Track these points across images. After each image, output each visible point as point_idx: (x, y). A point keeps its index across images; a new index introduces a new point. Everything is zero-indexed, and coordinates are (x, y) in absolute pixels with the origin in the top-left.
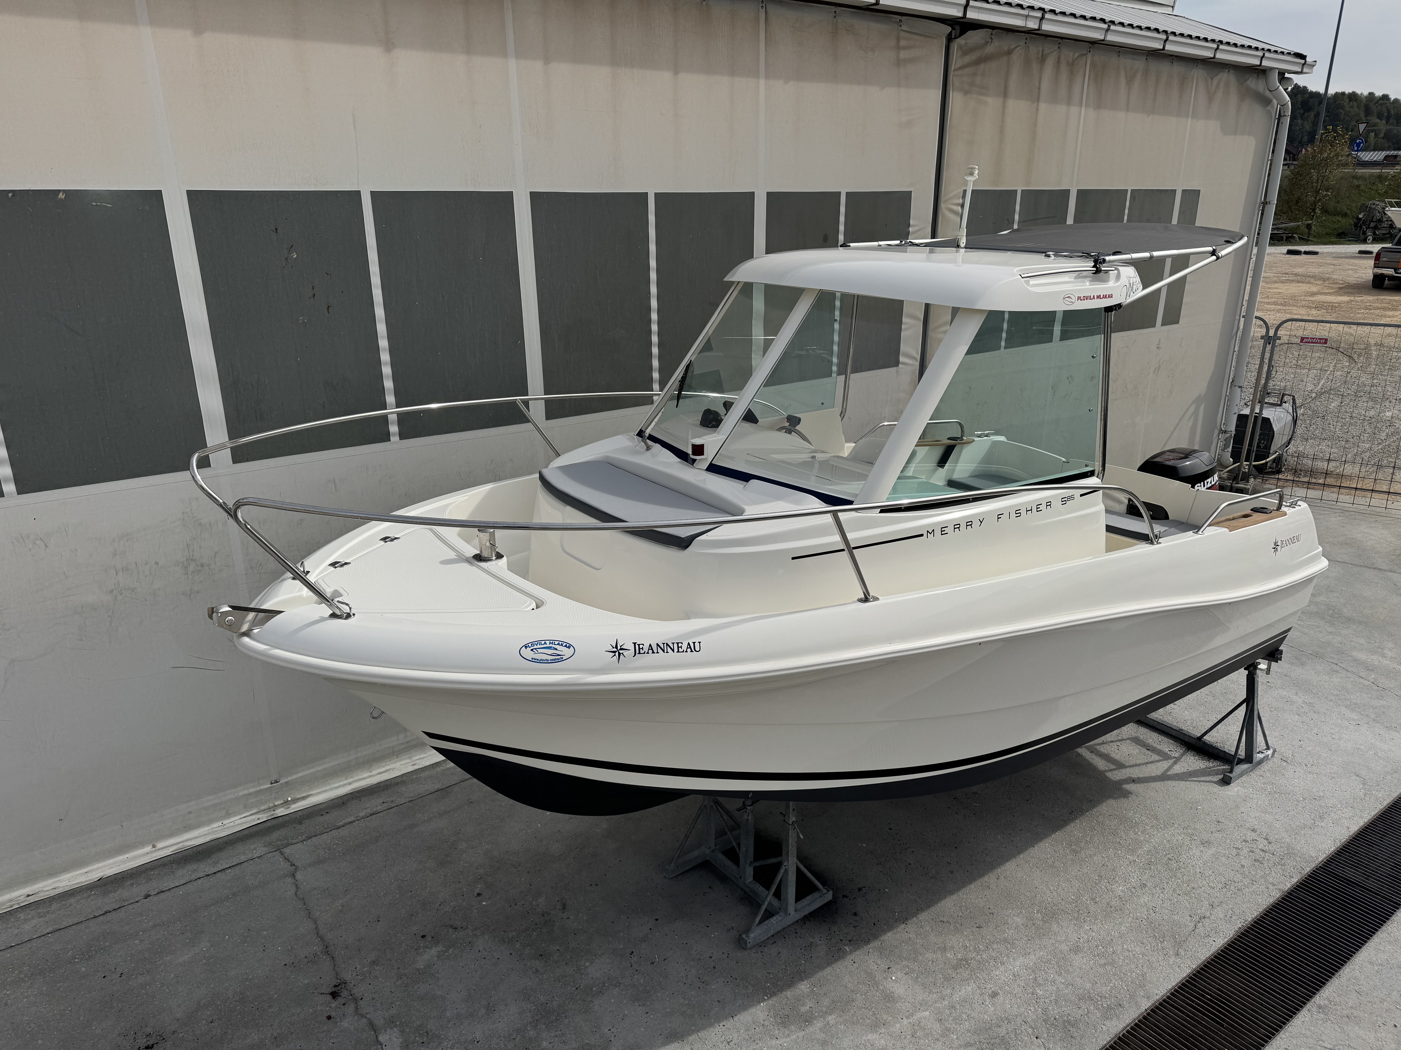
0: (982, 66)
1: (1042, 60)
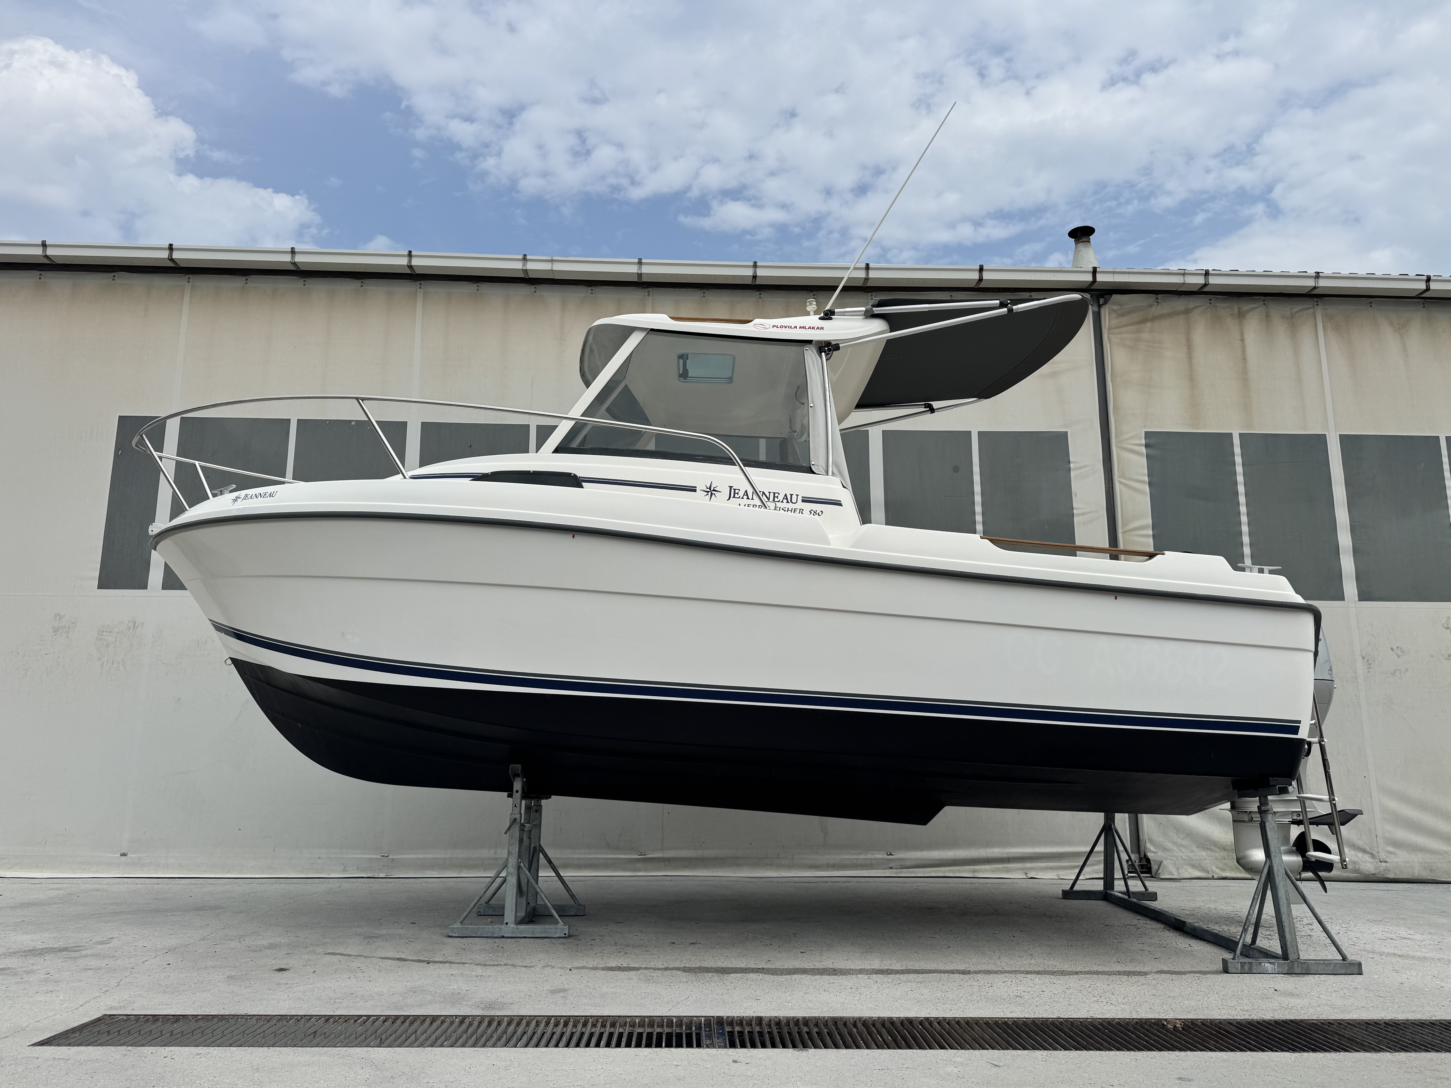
0: (1149, 324)
1: (1241, 316)
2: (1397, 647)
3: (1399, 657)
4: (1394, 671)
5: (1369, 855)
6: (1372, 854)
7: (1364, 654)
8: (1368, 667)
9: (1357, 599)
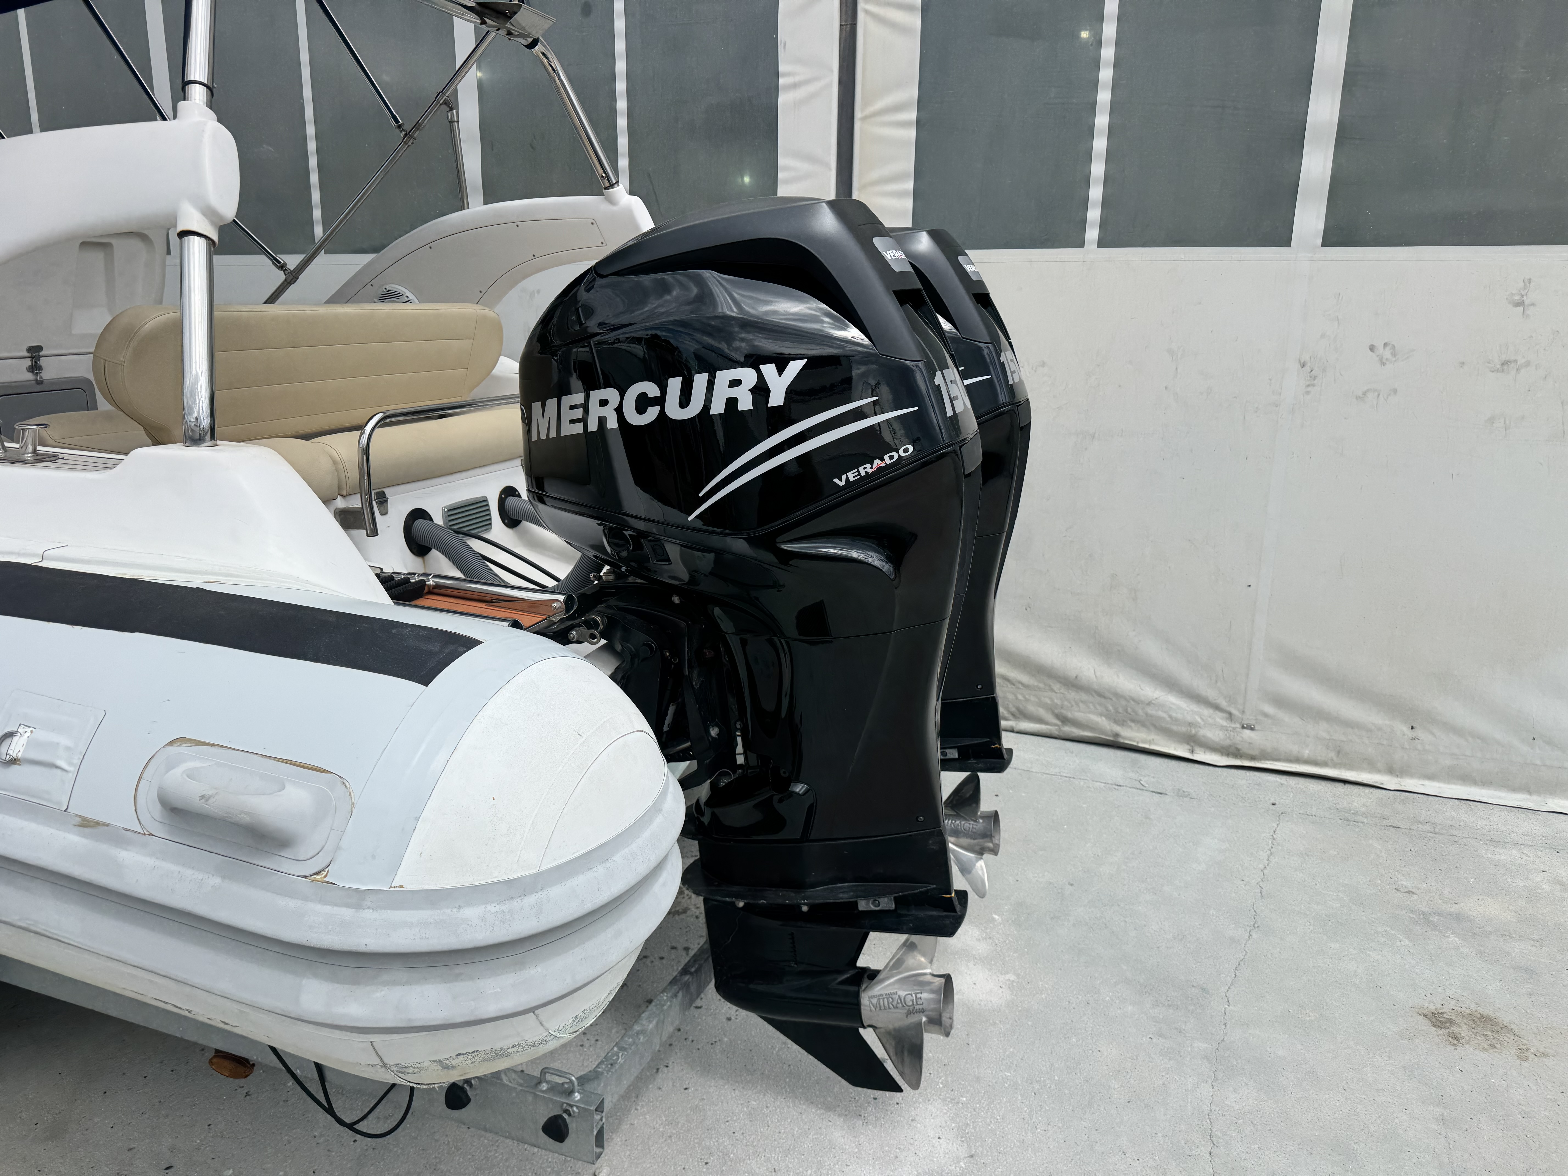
2: (1385, 345)
3: (1383, 364)
4: (1364, 394)
5: (1224, 715)
6: (1230, 714)
7: (1306, 357)
8: (1308, 383)
9: (1319, 241)
